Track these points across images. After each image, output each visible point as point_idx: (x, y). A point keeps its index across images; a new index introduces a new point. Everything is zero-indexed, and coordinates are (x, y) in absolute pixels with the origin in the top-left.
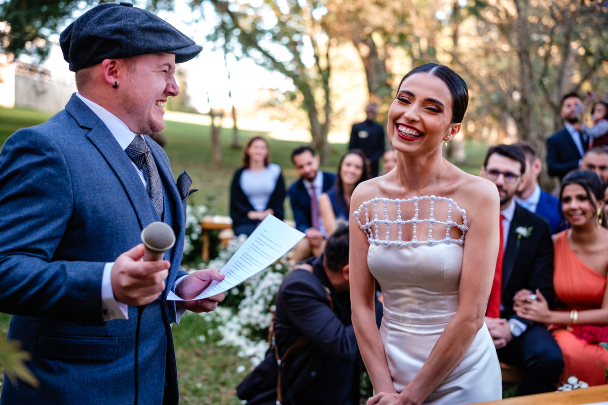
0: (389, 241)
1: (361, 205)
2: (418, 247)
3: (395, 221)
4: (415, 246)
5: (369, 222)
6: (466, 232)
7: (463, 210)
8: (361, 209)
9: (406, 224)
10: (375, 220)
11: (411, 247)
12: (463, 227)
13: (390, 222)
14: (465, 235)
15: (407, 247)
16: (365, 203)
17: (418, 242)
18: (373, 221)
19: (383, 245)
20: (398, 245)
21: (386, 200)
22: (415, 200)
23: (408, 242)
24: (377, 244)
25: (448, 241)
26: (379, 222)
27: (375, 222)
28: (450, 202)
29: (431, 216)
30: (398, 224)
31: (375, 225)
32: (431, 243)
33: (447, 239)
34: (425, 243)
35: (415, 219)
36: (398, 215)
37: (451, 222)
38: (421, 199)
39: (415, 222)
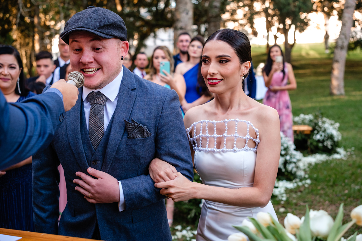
0: (208, 149)
1: (192, 125)
2: (227, 153)
3: (212, 135)
4: (224, 151)
5: (196, 136)
6: (258, 143)
7: (257, 130)
8: (192, 127)
9: (220, 137)
10: (200, 134)
11: (222, 153)
12: (257, 140)
13: (209, 136)
14: (257, 145)
15: (219, 152)
16: (195, 123)
17: (226, 149)
18: (198, 135)
19: (204, 151)
20: (214, 152)
21: (207, 121)
22: (225, 122)
23: (220, 150)
24: (200, 151)
25: (247, 150)
26: (202, 136)
27: (200, 136)
28: (248, 123)
29: (236, 132)
30: (214, 137)
31: (200, 138)
32: (235, 150)
33: (246, 148)
34: (231, 151)
35: (225, 134)
36: (214, 131)
37: (248, 136)
38: (229, 121)
39: (225, 136)
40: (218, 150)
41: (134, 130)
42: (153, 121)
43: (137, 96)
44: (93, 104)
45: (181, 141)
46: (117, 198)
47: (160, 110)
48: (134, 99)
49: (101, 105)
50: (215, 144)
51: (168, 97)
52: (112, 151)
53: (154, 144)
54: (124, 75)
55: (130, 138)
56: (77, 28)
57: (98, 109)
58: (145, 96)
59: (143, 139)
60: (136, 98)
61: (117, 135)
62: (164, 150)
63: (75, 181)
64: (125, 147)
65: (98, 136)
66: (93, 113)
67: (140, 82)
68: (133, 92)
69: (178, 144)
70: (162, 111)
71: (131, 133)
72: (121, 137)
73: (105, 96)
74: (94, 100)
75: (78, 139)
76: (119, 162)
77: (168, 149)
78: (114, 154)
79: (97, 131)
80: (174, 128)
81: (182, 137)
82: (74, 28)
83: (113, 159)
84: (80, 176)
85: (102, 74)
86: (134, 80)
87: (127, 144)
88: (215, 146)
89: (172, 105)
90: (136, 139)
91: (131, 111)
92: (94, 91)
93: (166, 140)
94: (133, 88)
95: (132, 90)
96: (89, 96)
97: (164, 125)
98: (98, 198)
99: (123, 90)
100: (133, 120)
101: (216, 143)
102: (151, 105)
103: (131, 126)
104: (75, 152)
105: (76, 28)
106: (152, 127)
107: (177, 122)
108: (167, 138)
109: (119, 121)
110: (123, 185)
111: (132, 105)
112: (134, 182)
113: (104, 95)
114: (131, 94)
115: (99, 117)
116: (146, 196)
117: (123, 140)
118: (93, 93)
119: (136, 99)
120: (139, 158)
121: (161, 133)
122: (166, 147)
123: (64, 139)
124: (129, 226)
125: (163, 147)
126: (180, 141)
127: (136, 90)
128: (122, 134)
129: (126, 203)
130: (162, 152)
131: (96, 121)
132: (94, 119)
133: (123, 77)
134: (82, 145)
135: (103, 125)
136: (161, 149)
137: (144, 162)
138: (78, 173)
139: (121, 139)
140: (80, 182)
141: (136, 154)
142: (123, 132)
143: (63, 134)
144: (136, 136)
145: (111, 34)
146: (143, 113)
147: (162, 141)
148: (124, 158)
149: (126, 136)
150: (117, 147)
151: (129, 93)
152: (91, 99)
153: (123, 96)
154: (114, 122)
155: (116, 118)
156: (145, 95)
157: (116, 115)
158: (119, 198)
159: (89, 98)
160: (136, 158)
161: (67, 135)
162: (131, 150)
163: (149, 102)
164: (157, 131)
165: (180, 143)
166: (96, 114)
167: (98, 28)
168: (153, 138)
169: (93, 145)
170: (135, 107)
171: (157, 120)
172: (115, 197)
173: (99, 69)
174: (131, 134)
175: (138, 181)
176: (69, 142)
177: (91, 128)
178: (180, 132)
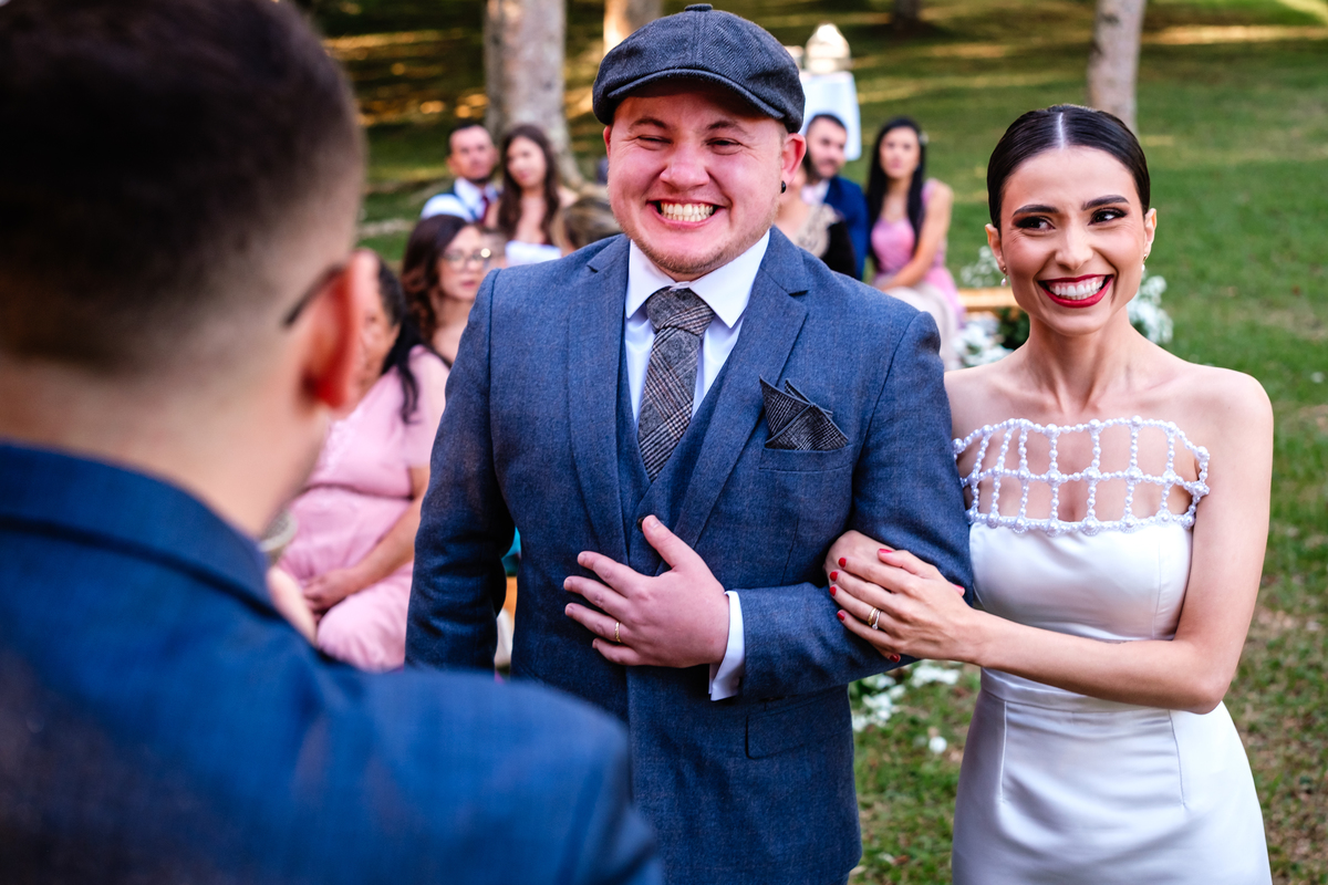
0: (1027, 520)
2: (1101, 533)
3: (1043, 476)
4: (1087, 530)
5: (981, 471)
6: (1203, 497)
7: (1203, 450)
8: (974, 439)
9: (1071, 482)
10: (997, 469)
11: (1081, 535)
12: (1197, 488)
13: (1033, 476)
14: (1197, 506)
15: (1070, 534)
16: (987, 428)
17: (1099, 524)
18: (989, 471)
19: (1010, 528)
20: (1051, 531)
21: (1026, 425)
22: (1093, 428)
23: (1075, 525)
24: (991, 524)
25: (1165, 521)
26: (1004, 474)
27: (994, 474)
28: (1170, 431)
29: (1133, 464)
30: (1051, 482)
31: (994, 482)
32: (1128, 526)
33: (1162, 516)
34: (1115, 527)
35: (1093, 472)
36: (1051, 461)
37: (1171, 476)
38: (1108, 425)
39: (1091, 478)
40: (1066, 526)
41: (791, 419)
42: (855, 401)
43: (808, 315)
44: (665, 328)
45: (943, 482)
46: (717, 647)
47: (883, 368)
48: (799, 323)
49: (693, 333)
50: (1054, 504)
51: (911, 329)
52: (711, 485)
53: (848, 481)
54: (770, 244)
55: (775, 448)
56: (684, 68)
57: (681, 347)
58: (837, 317)
59: (819, 455)
60: (807, 323)
61: (730, 430)
62: (884, 505)
63: (572, 581)
64: (755, 478)
65: (668, 435)
66: (660, 356)
67: (821, 274)
68: (796, 302)
69: (930, 491)
70: (889, 372)
71: (779, 430)
72: (744, 440)
73: (709, 307)
74: (669, 316)
75: (604, 440)
76: (728, 529)
77: (900, 502)
78: (715, 494)
79: (669, 418)
80: (922, 434)
81: (944, 469)
82: (674, 68)
83: (709, 512)
84: (592, 564)
85: (725, 225)
86: (802, 267)
87: (762, 466)
88: (1056, 514)
89: (922, 357)
90: (795, 451)
91: (787, 362)
92: (669, 287)
93: (895, 472)
94: (798, 290)
95: (793, 295)
96: (653, 301)
97: (892, 420)
98: (650, 643)
99: (765, 292)
100: (790, 387)
101: (1056, 501)
102: (854, 346)
103: (784, 404)
104: (586, 484)
105: (680, 68)
106: (852, 421)
107: (936, 417)
108: (900, 464)
109: (742, 387)
110: (744, 603)
111: (792, 342)
112: (782, 599)
113: (705, 303)
114: (788, 306)
115: (679, 371)
116: (817, 653)
117: (751, 451)
118: (668, 294)
119: (807, 326)
120: (798, 519)
121: (878, 446)
122: (891, 495)
123: (553, 438)
124: (731, 765)
125: (880, 496)
126: (940, 479)
127: (808, 298)
128: (748, 432)
129: (749, 666)
130: (880, 512)
131: (670, 385)
132: (664, 376)
133: (767, 251)
134: (616, 462)
135: (692, 400)
136: (873, 501)
137: (812, 537)
138: (586, 557)
139: (745, 447)
140: (589, 587)
141: (790, 505)
142: (753, 423)
143: (555, 420)
144: (794, 440)
145: (777, 103)
146: (825, 371)
147: (881, 473)
148: (747, 515)
149: (760, 440)
150: (729, 471)
151: (782, 303)
152: (657, 312)
153: (764, 309)
154: (724, 390)
155: (733, 379)
156: (835, 313)
157: (735, 368)
158: (723, 649)
159: (652, 306)
160: (787, 518)
161: (568, 425)
162: (774, 487)
163: (849, 336)
164: (868, 437)
165: (940, 488)
166: (672, 362)
167: (747, 79)
168: (850, 458)
169: (646, 464)
170: (798, 349)
171: (869, 401)
172: (712, 642)
173: (715, 209)
174: (779, 433)
175: (795, 599)
176: (571, 448)
177: (651, 406)
178: (940, 450)
